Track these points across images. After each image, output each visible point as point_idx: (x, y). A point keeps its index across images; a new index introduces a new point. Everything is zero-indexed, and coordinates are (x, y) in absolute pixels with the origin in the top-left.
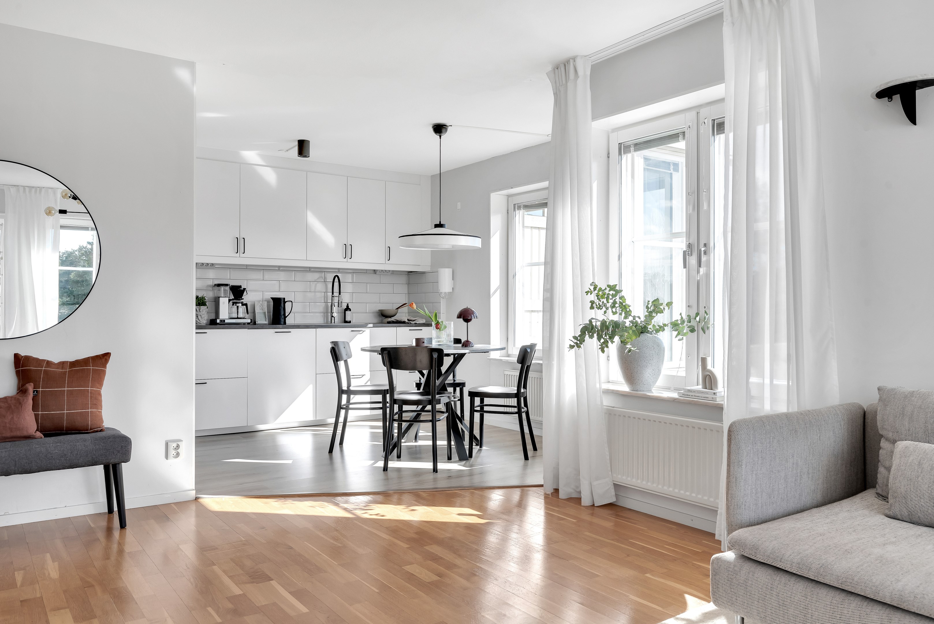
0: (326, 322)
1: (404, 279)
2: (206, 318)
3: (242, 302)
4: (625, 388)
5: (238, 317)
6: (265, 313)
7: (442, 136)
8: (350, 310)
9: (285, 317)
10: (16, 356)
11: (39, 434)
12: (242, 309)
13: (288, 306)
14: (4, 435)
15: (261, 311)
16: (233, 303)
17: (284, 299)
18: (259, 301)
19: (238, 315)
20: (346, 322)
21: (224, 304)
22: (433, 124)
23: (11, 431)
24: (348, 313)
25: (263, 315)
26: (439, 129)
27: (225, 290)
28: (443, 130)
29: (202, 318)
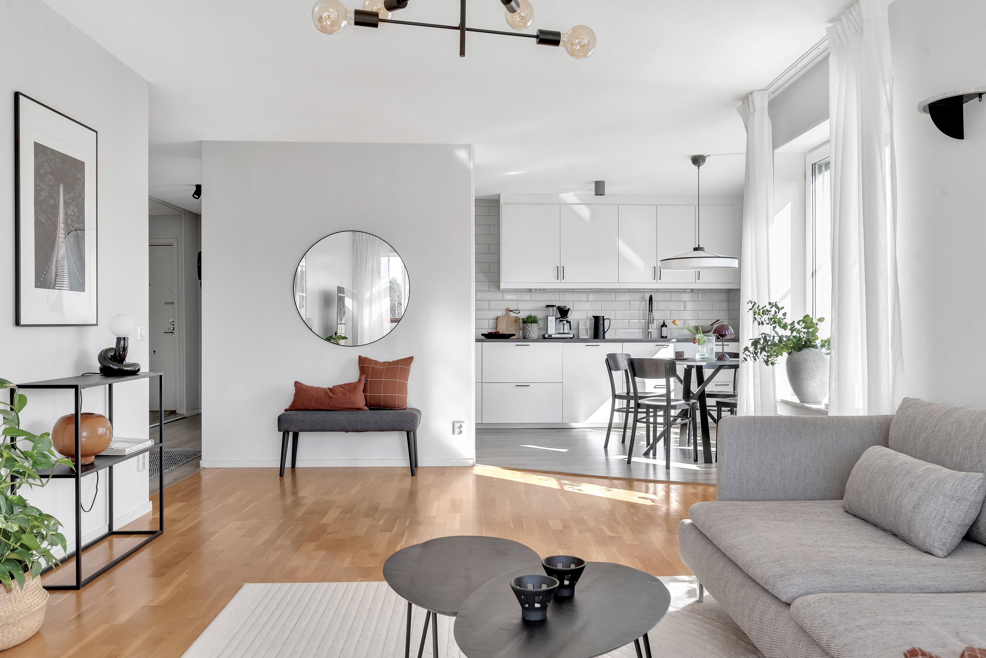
0: (645, 337)
1: (723, 296)
2: (537, 333)
3: (567, 320)
4: (795, 399)
5: (564, 332)
6: (587, 329)
7: (700, 167)
8: (666, 326)
9: (604, 333)
10: (360, 357)
11: (366, 408)
12: (567, 326)
13: (607, 323)
14: (345, 407)
15: (584, 328)
16: (561, 321)
17: (603, 317)
18: (582, 320)
19: (564, 331)
20: (662, 337)
21: (552, 321)
22: (691, 156)
23: (350, 405)
24: (664, 329)
25: (585, 331)
26: (697, 160)
27: (553, 310)
28: (701, 161)
29: (533, 333)
